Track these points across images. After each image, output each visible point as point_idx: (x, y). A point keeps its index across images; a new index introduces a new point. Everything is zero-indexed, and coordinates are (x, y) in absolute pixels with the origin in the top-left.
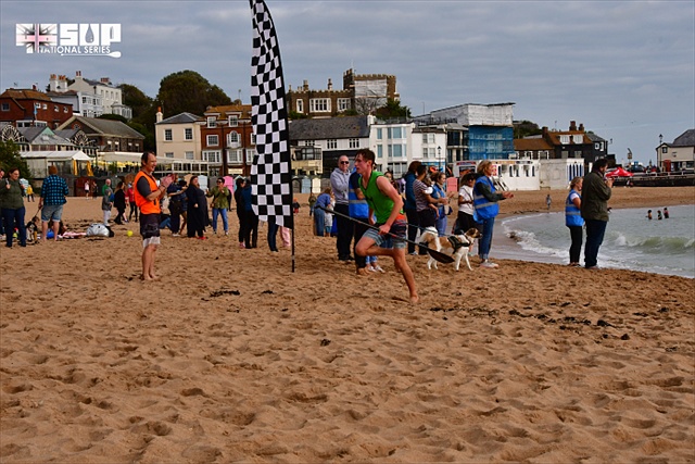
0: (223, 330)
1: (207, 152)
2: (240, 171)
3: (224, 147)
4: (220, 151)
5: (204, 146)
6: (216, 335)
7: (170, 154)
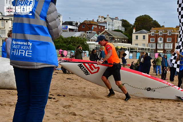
0: (155, 109)
1: (150, 44)
2: (162, 51)
3: (156, 42)
4: (155, 44)
5: (149, 42)
6: (153, 110)
7: (137, 44)
